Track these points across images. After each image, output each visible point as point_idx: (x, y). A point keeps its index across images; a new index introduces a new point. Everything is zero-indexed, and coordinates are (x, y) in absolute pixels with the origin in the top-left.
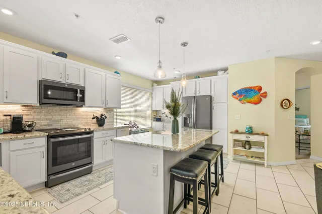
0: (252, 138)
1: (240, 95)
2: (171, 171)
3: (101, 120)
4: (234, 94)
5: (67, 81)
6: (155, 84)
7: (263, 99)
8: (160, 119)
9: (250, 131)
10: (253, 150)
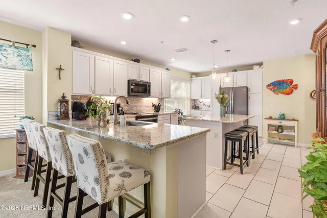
0: (284, 123)
1: (274, 87)
2: (226, 135)
3: (158, 107)
4: (269, 85)
5: (141, 79)
6: (194, 76)
7: (293, 89)
8: (198, 107)
9: (283, 117)
10: (285, 133)
